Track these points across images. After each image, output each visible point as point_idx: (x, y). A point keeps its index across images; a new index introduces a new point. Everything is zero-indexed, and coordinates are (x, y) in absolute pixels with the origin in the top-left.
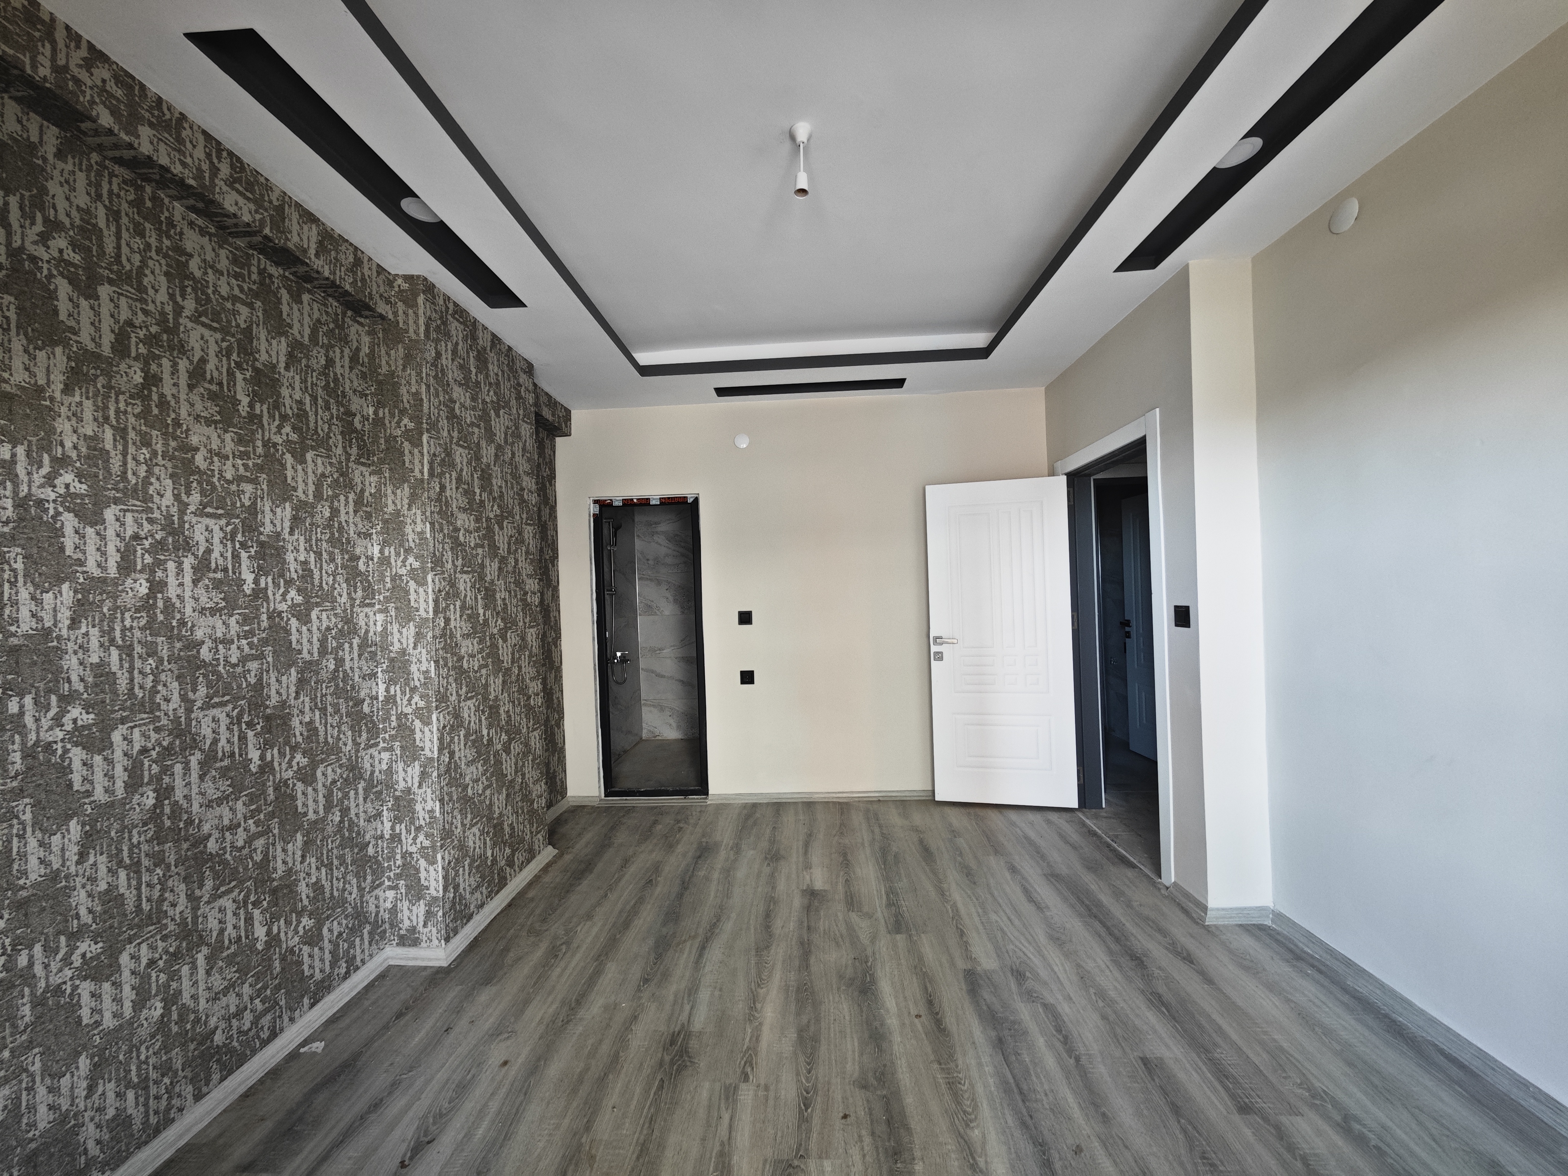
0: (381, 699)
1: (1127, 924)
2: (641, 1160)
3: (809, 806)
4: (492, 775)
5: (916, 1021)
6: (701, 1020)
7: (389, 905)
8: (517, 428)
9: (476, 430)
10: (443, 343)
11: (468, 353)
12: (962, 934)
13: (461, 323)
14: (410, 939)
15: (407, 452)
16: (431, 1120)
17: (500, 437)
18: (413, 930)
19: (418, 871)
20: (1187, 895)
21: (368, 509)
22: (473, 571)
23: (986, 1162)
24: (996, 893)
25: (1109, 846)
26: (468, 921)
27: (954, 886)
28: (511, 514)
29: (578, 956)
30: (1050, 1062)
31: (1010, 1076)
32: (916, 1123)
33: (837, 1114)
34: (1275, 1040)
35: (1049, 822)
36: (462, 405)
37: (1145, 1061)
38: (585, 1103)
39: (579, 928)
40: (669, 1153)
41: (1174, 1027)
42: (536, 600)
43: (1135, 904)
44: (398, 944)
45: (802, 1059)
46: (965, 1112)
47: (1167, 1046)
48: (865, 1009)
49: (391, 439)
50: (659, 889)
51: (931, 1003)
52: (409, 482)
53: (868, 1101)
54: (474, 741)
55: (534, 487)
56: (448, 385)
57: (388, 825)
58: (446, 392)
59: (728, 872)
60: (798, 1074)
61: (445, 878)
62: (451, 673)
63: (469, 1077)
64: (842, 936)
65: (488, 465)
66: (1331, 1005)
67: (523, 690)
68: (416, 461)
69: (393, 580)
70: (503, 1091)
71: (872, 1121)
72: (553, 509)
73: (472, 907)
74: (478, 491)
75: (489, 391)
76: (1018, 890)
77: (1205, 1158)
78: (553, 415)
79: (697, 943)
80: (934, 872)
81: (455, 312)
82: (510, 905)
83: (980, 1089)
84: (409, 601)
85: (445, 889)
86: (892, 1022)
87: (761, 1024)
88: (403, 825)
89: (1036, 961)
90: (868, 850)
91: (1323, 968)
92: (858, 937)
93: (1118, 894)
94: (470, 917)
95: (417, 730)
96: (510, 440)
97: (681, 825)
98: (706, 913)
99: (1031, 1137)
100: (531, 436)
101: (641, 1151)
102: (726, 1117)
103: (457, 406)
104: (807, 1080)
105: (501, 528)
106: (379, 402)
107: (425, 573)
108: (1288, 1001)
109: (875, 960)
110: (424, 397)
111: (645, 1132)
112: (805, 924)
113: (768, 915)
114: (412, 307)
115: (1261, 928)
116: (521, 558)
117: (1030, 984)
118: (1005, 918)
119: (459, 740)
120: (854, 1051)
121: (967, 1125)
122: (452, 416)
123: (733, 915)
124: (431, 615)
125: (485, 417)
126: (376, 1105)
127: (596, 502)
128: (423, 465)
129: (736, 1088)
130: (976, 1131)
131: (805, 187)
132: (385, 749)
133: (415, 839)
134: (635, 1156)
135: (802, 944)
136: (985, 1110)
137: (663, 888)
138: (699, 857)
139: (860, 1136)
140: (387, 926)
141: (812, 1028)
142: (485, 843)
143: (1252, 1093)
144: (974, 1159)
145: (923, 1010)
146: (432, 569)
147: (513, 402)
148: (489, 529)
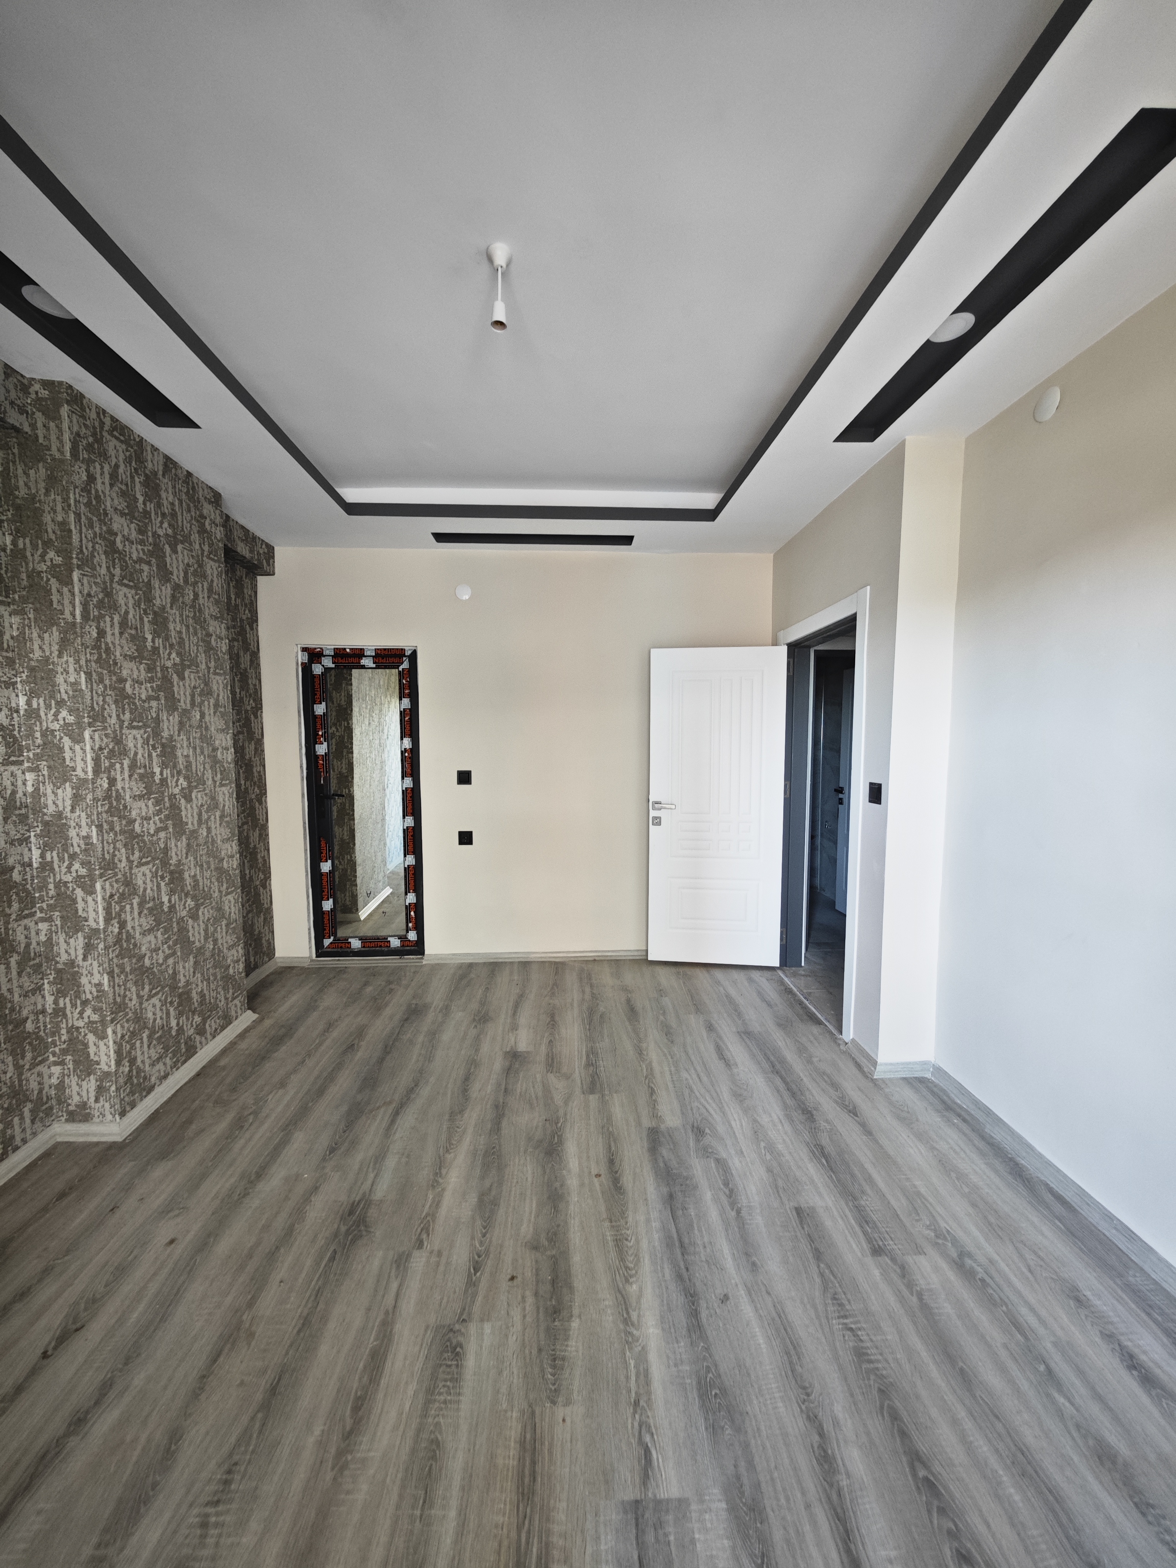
0: (35, 865)
1: (805, 1079)
2: (302, 1335)
3: (525, 965)
4: (175, 944)
5: (596, 1180)
6: (383, 1188)
7: (54, 1081)
8: (201, 566)
9: (146, 568)
10: (97, 465)
11: (132, 477)
12: (652, 1092)
13: (122, 442)
14: (81, 1115)
15: (54, 590)
16: (82, 1306)
17: (177, 576)
18: (83, 1105)
19: (86, 1046)
20: (862, 1051)
21: (10, 655)
22: (145, 726)
23: (639, 1316)
24: (690, 1052)
25: (801, 1003)
26: (149, 1093)
27: (652, 1046)
28: (194, 663)
29: (266, 1126)
30: (714, 1215)
31: (674, 1230)
32: (579, 1282)
33: (504, 1276)
34: (915, 1186)
35: (751, 980)
36: (126, 539)
37: (798, 1211)
38: (252, 1279)
39: (270, 1097)
40: (332, 1325)
41: (830, 1177)
42: (230, 756)
43: (815, 1060)
44: (67, 1121)
45: (479, 1223)
46: (627, 1268)
47: (820, 1195)
48: (548, 1171)
49: (34, 575)
50: (360, 1054)
51: (612, 1162)
52: (58, 625)
53: (537, 1262)
54: (151, 910)
55: (224, 632)
56: (106, 514)
57: (50, 999)
58: (102, 522)
59: (433, 1035)
60: (473, 1238)
61: (118, 1052)
62: (119, 838)
63: (130, 1258)
64: (537, 1098)
65: (163, 608)
66: (968, 1151)
67: (213, 853)
68: (66, 602)
69: (44, 735)
70: (165, 1271)
71: (537, 1282)
72: (255, 656)
73: (153, 1079)
74: (149, 637)
75: (162, 523)
76: (711, 1048)
77: (835, 1299)
78: (251, 551)
79: (390, 1109)
80: (636, 1032)
81: (114, 429)
82: (198, 1075)
83: (644, 1244)
84: (64, 759)
85: (118, 1063)
86: (573, 1182)
87: (443, 1190)
88: (67, 1000)
89: (717, 1117)
90: (576, 1011)
91: (967, 1117)
92: (552, 1098)
93: (801, 1050)
94: (151, 1089)
95: (79, 900)
96: (191, 579)
97: (392, 986)
98: (404, 1079)
99: (684, 1289)
100: (220, 575)
101: (303, 1324)
102: (394, 1286)
103: (119, 539)
104: (481, 1244)
105: (182, 678)
106: (18, 530)
107: (82, 729)
108: (933, 1148)
109: (566, 1120)
110: (73, 527)
111: (310, 1305)
112: (503, 1087)
113: (467, 1079)
114: (54, 419)
115: (922, 1080)
116: (209, 711)
117: (708, 1140)
118: (695, 1076)
119: (132, 908)
120: (531, 1213)
121: (627, 1281)
122: (111, 550)
123: (432, 1080)
124: (90, 775)
125: (157, 552)
126: (23, 1295)
127: (304, 650)
128: (74, 607)
129: (409, 1255)
130: (634, 1286)
131: (504, 321)
132: (43, 920)
133: (81, 1013)
134: (295, 1331)
135: (497, 1107)
136: (646, 1265)
137: (365, 1052)
138: (407, 1020)
139: (523, 1297)
140: (54, 1102)
141: (493, 1193)
142: (168, 1014)
143: (886, 1236)
144: (628, 1313)
145: (603, 1170)
146: (90, 725)
147: (195, 537)
148: (166, 680)
